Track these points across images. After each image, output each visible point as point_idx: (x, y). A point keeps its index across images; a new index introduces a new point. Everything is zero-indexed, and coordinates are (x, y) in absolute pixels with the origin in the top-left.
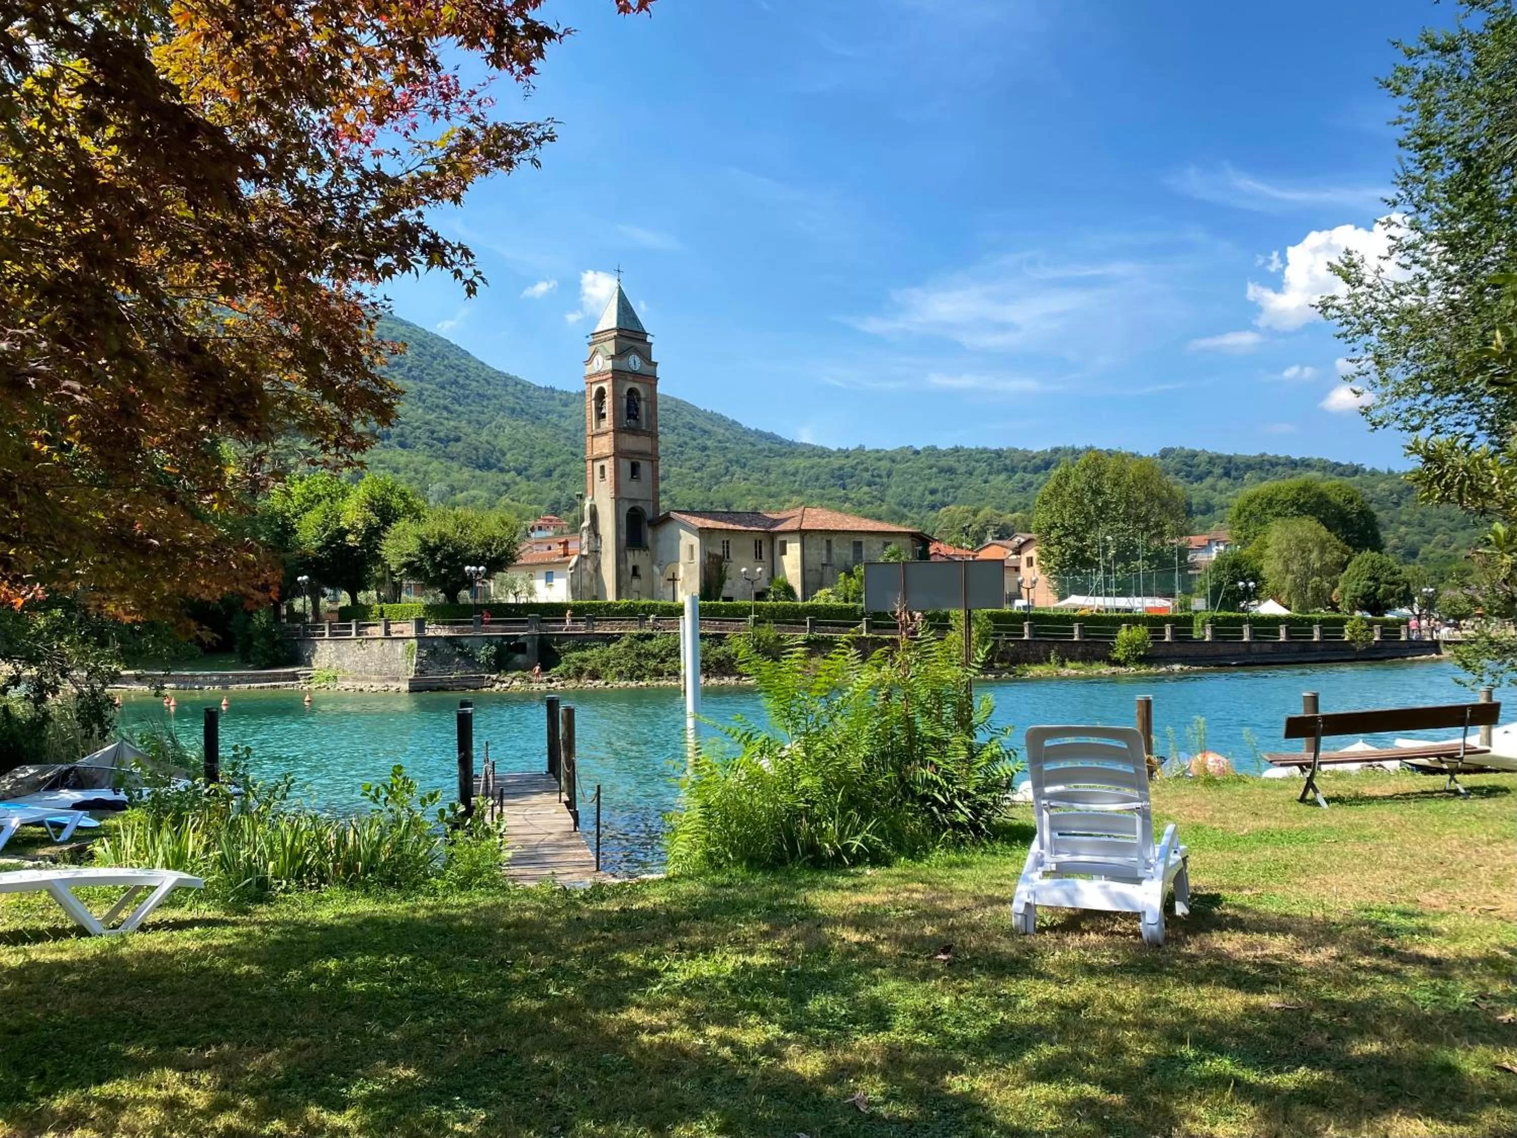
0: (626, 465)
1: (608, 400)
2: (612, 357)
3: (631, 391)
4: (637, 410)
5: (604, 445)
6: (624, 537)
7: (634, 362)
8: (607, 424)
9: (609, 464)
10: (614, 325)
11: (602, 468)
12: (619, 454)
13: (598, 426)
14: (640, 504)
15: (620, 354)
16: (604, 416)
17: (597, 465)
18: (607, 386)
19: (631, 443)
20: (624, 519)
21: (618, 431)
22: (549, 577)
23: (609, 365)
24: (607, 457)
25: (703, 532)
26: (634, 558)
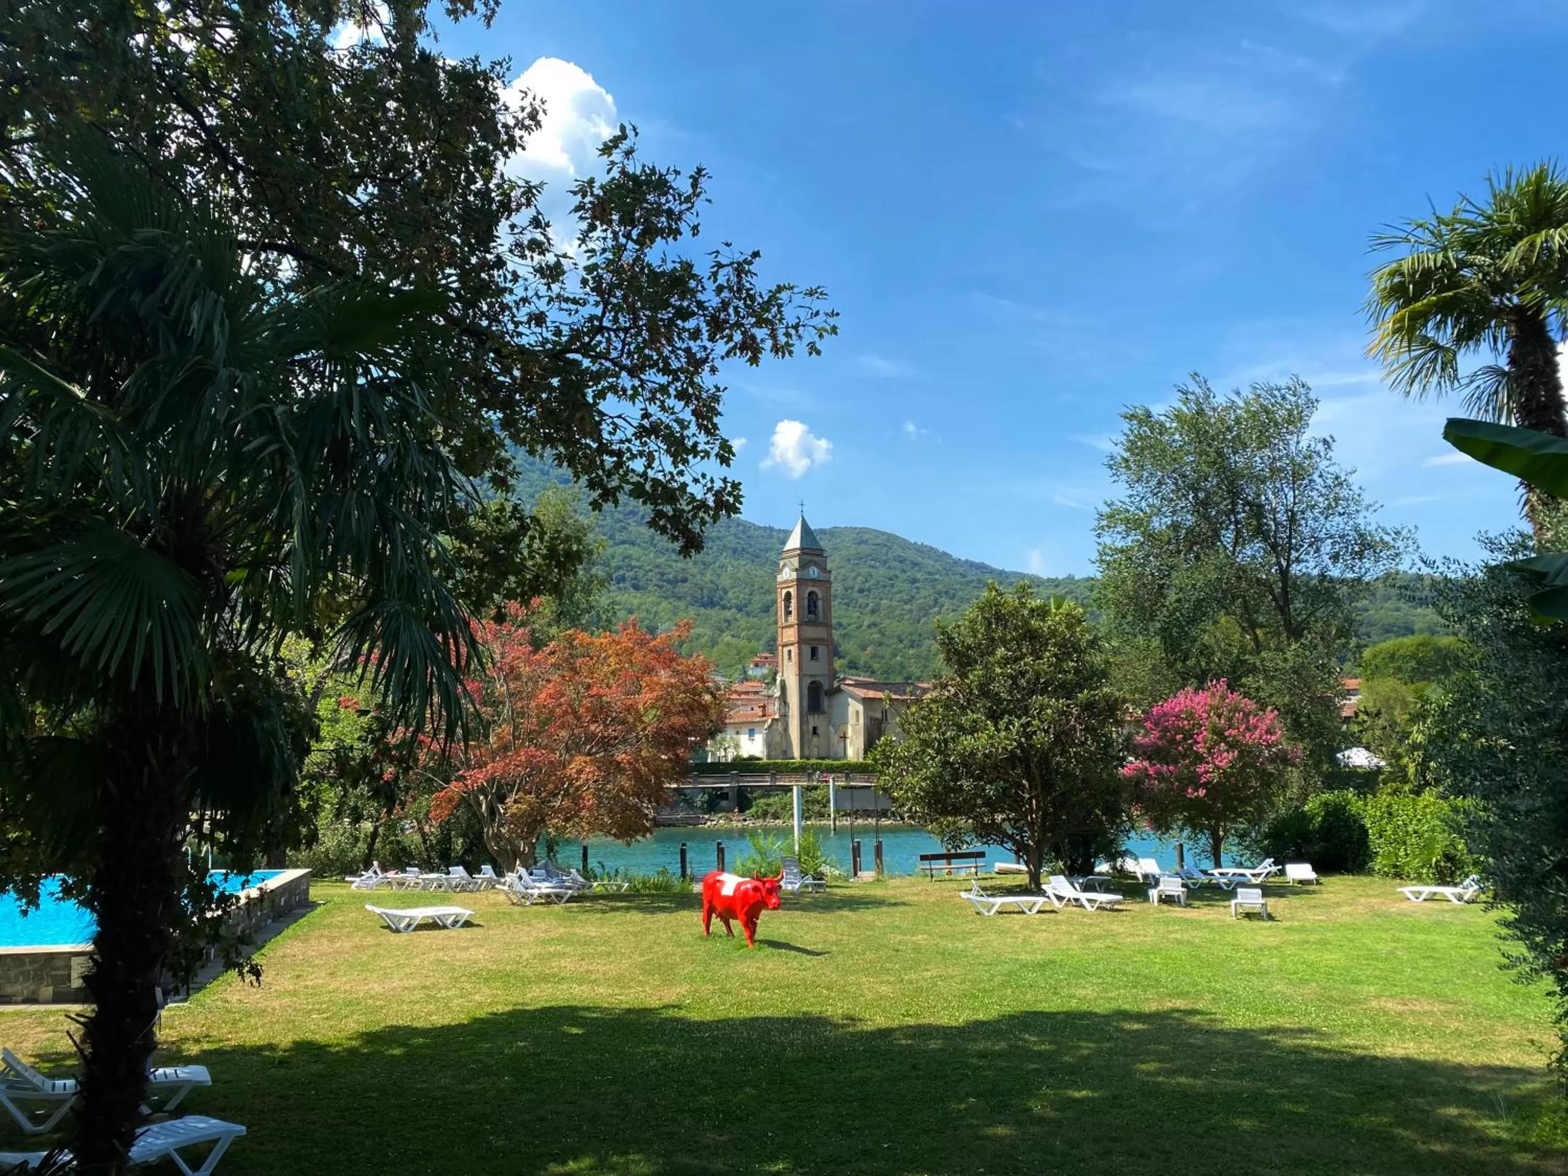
0: (807, 650)
1: (794, 602)
2: (796, 570)
3: (811, 594)
4: (816, 607)
5: (790, 635)
6: (805, 704)
7: (814, 572)
8: (793, 619)
9: (794, 649)
10: (798, 546)
11: (790, 652)
12: (801, 641)
13: (786, 620)
14: (818, 679)
15: (803, 566)
16: (790, 613)
17: (786, 650)
18: (793, 591)
19: (811, 632)
20: (806, 692)
21: (800, 624)
22: (751, 733)
23: (794, 575)
24: (792, 644)
25: (866, 701)
26: (814, 720)
